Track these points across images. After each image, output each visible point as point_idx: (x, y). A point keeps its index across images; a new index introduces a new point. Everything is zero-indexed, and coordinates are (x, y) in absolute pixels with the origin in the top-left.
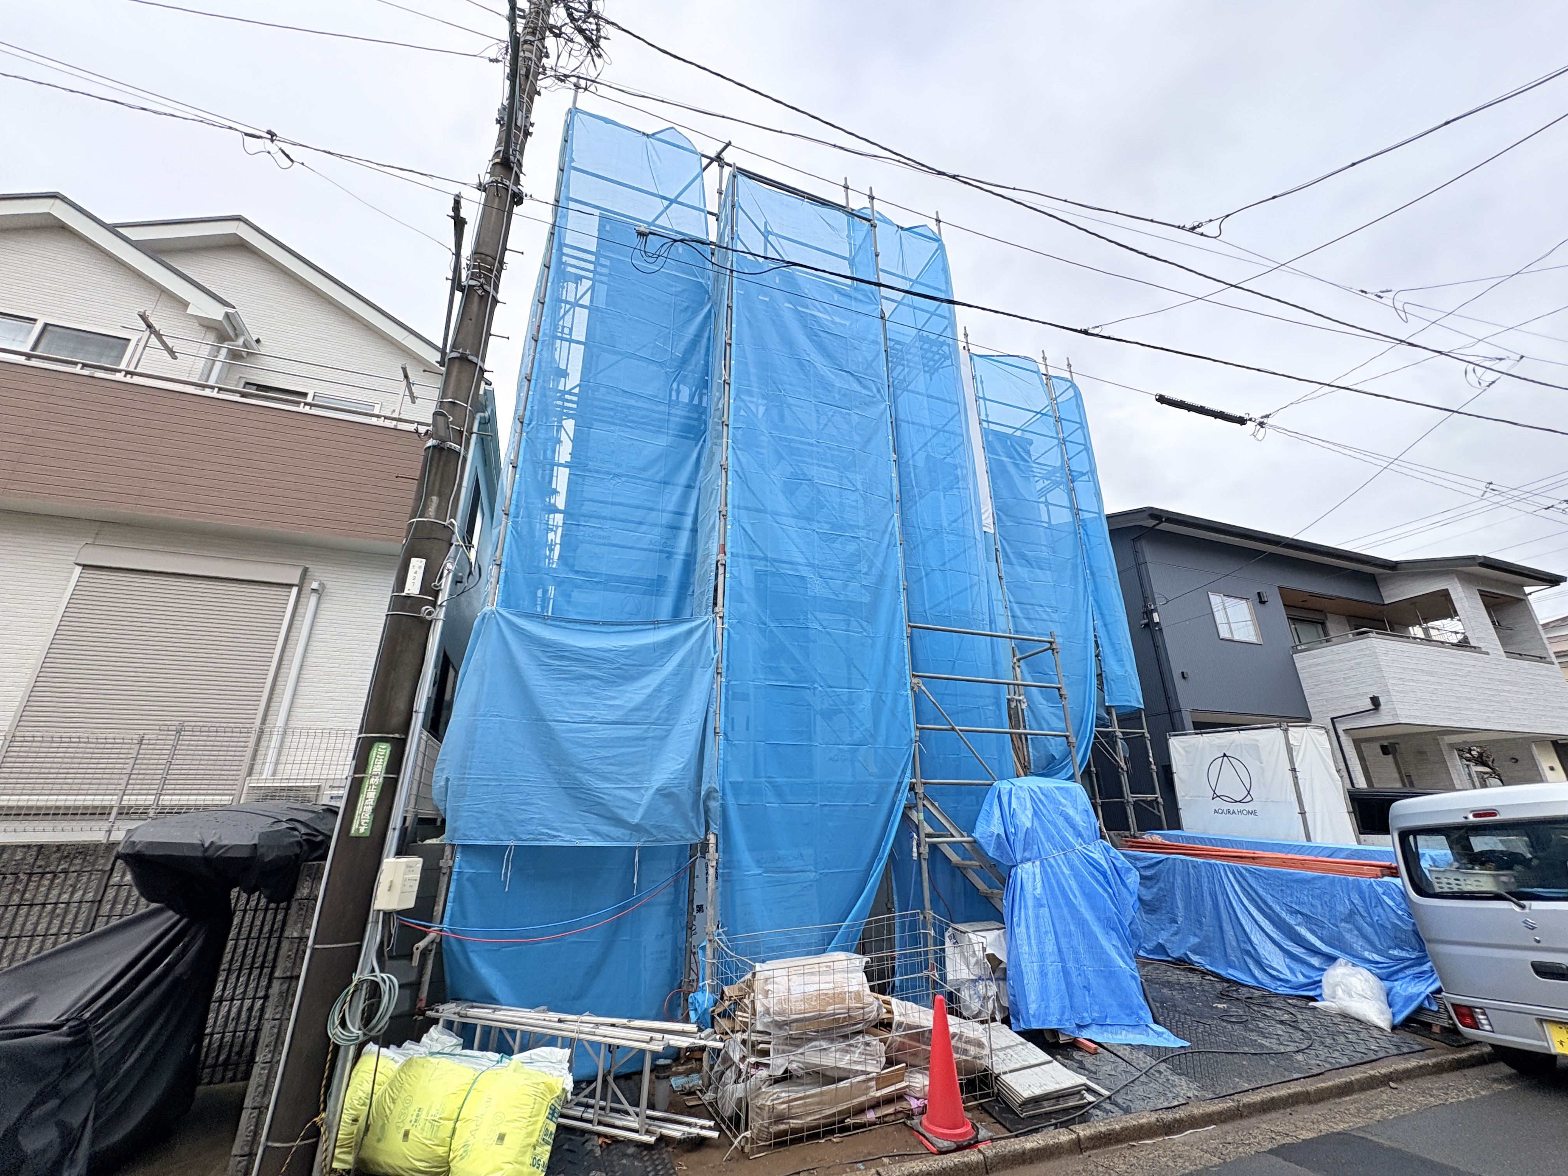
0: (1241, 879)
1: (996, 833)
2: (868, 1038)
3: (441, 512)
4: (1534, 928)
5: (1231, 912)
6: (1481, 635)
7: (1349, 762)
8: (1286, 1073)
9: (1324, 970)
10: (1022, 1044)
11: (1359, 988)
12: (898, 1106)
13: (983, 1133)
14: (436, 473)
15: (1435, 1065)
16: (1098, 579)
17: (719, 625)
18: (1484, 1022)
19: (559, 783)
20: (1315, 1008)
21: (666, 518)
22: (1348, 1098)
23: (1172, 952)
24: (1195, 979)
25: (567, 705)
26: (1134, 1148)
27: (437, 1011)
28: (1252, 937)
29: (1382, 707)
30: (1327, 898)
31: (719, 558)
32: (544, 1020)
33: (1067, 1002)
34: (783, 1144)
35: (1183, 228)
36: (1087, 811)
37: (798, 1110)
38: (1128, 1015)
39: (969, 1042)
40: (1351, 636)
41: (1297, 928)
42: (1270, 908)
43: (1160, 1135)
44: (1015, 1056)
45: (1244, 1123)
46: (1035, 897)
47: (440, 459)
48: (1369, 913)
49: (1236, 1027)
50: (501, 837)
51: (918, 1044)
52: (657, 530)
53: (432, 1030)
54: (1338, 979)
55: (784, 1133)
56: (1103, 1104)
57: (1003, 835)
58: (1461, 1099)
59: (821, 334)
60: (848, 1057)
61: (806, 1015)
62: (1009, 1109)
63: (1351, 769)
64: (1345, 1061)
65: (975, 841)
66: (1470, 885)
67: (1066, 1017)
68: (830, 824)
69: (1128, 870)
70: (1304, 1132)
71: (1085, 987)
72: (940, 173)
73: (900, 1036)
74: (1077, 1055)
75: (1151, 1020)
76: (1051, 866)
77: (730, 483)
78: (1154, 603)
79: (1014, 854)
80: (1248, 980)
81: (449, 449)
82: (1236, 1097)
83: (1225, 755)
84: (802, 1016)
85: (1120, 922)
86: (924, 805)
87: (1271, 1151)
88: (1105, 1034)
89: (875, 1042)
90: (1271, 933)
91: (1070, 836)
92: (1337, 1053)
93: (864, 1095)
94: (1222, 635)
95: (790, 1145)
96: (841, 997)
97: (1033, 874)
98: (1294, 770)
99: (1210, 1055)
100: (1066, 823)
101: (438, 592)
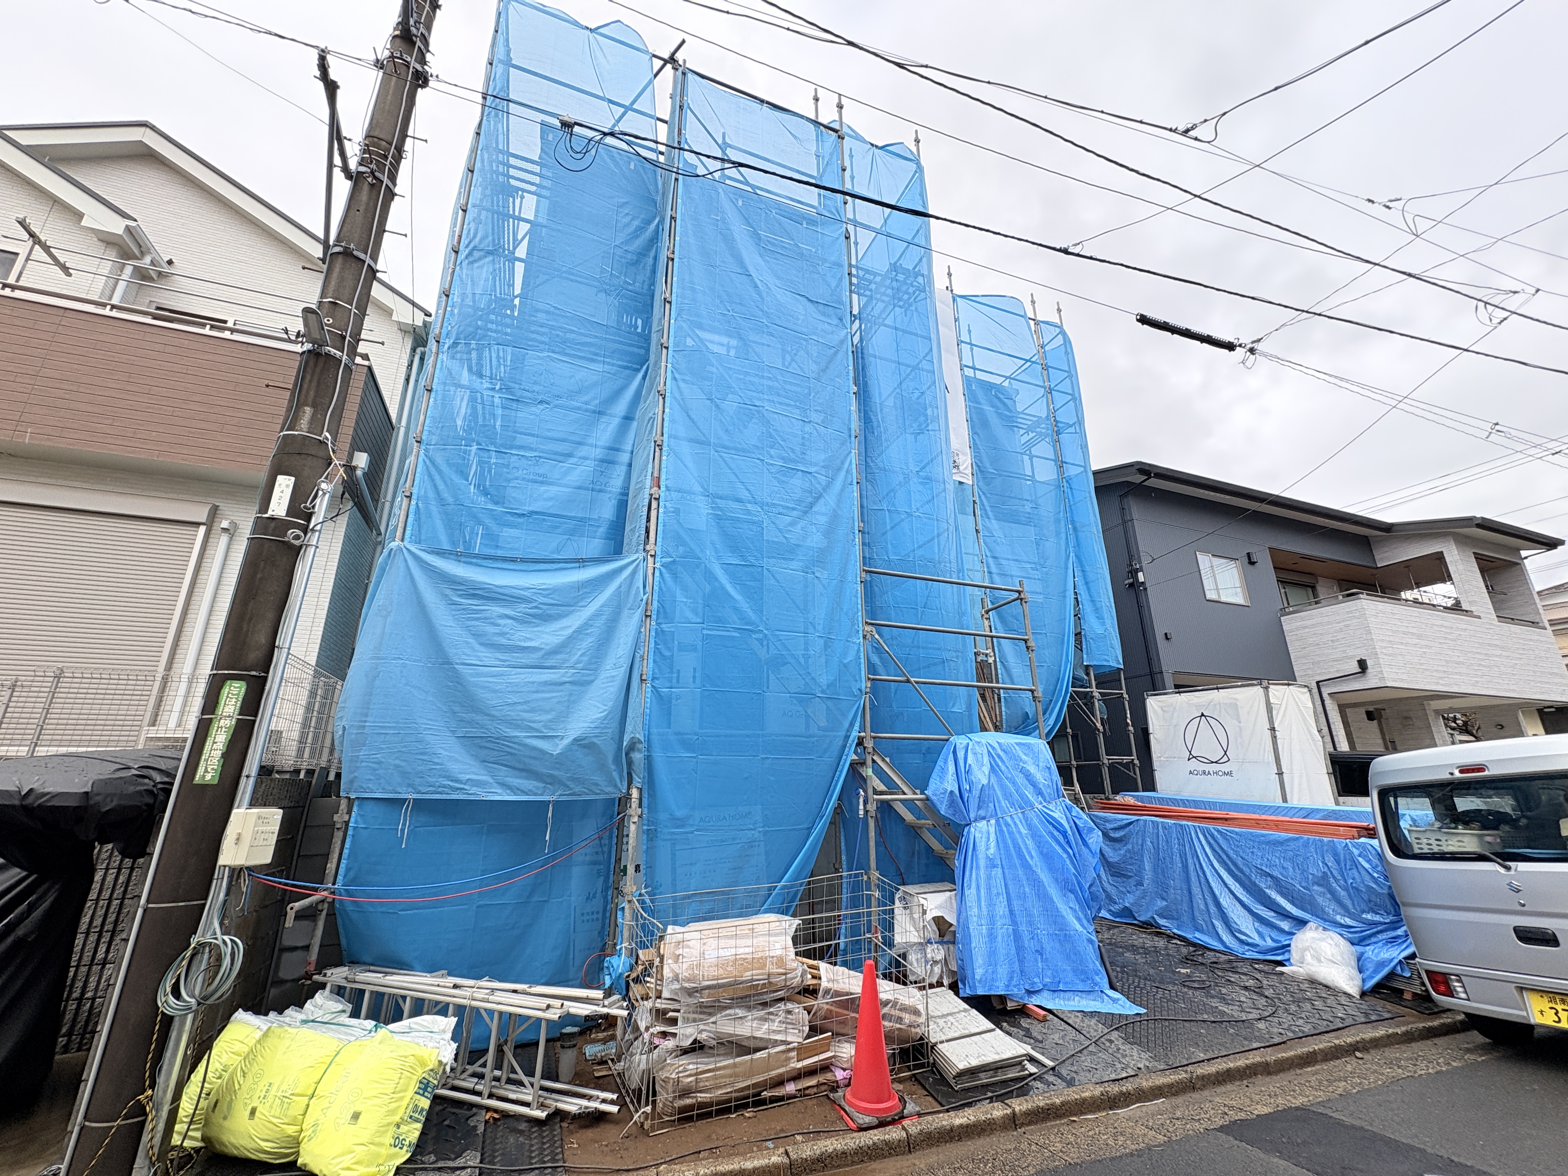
0: (1212, 841)
1: (949, 790)
2: (790, 1006)
3: (316, 424)
4: (1519, 891)
5: (1201, 875)
6: (1475, 598)
7: (1332, 727)
8: (1246, 1043)
9: (1295, 934)
10: (965, 1011)
11: (1329, 953)
12: (821, 1078)
13: (911, 1107)
14: (311, 381)
15: (1406, 1033)
16: (1081, 535)
17: (651, 565)
18: (1459, 989)
20: (1282, 973)
21: (598, 453)
22: (1309, 1069)
23: (1139, 916)
24: (1161, 943)
25: (477, 647)
26: (1075, 1125)
27: (325, 975)
28: (1221, 900)
29: (1370, 670)
30: (1299, 860)
31: (653, 491)
32: (438, 986)
33: (1016, 966)
34: (690, 1119)
36: (1049, 768)
37: (707, 1084)
38: (1082, 981)
39: (904, 1009)
40: (1341, 597)
41: (1267, 891)
42: (1239, 869)
43: (1104, 1109)
44: (956, 1024)
45: (1196, 1095)
46: (987, 857)
47: (316, 365)
48: (1343, 876)
49: (1197, 993)
50: (400, 790)
51: (846, 1012)
52: (589, 465)
53: (317, 995)
54: (1307, 944)
55: (691, 1108)
56: (1046, 1076)
57: (957, 792)
58: (1430, 1071)
60: (766, 1026)
61: (720, 981)
62: (943, 1080)
63: (1334, 733)
64: (1309, 1029)
65: (928, 799)
66: (1452, 845)
67: (1014, 983)
68: (772, 778)
69: (1091, 830)
70: (1259, 1107)
71: (1037, 951)
73: (827, 1003)
74: (1025, 1022)
75: (1107, 985)
76: (1007, 825)
77: (667, 410)
78: (1140, 563)
79: (968, 812)
80: (1215, 944)
81: (328, 355)
82: (1189, 1068)
83: (1203, 715)
84: (715, 982)
85: (1079, 883)
86: (874, 761)
87: (1222, 1129)
88: (1057, 1000)
89: (798, 1010)
90: (1241, 897)
91: (1030, 794)
92: (1301, 1021)
93: (783, 1066)
94: (1208, 597)
95: (697, 1120)
96: (761, 962)
97: (988, 833)
98: (1273, 729)
99: (1166, 1023)
100: (1026, 781)
101: (311, 515)
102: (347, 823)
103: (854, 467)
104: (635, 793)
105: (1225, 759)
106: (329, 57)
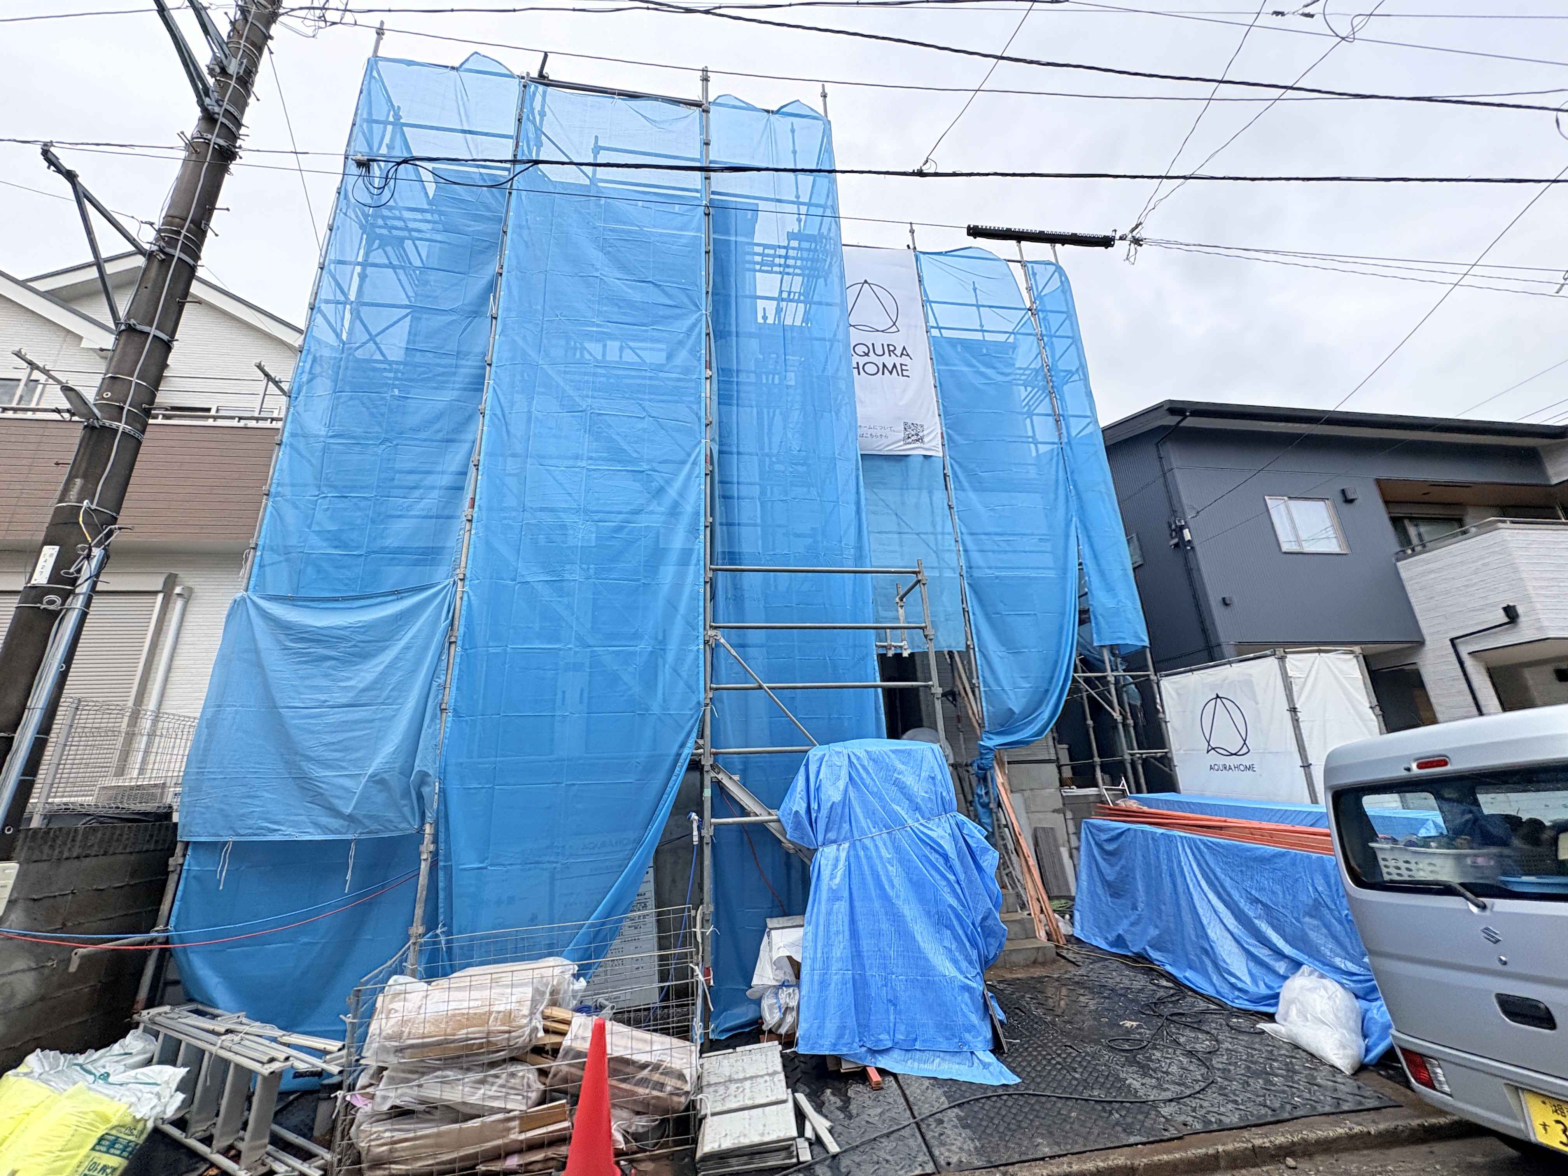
0: (1199, 857)
2: (517, 1068)
3: (86, 494)
5: (1189, 898)
9: (1285, 978)
10: (774, 1073)
11: (1318, 1009)
12: (550, 1153)
14: (84, 454)
16: (1085, 495)
17: (460, 589)
18: (1442, 1079)
19: (290, 773)
20: (1263, 1032)
21: (446, 480)
23: (1132, 946)
24: (1139, 983)
25: (301, 689)
27: (144, 1015)
28: (1209, 931)
29: (1522, 619)
30: (1289, 883)
31: (467, 513)
33: (852, 1022)
37: (403, 1154)
38: (947, 1039)
39: (668, 1072)
41: (1256, 921)
42: (1229, 895)
46: (830, 888)
47: (90, 438)
48: (1335, 904)
49: (1117, 1057)
50: (222, 833)
53: (129, 1034)
54: (1294, 995)
56: (817, 1167)
57: (803, 812)
60: (482, 1091)
61: (424, 1040)
62: (690, 1163)
66: (1424, 872)
67: (844, 1041)
68: (579, 806)
69: (985, 851)
71: (890, 1001)
73: (569, 1065)
74: (855, 1090)
75: (986, 1048)
76: (865, 848)
77: (485, 428)
78: (1185, 518)
79: (815, 836)
81: (103, 427)
83: (1218, 696)
84: (420, 1041)
88: (910, 1062)
89: (527, 1073)
90: (1231, 927)
91: (901, 810)
92: (1230, 1106)
93: (499, 1138)
94: (1285, 548)
96: (483, 1019)
97: (837, 860)
98: (1293, 710)
99: (1033, 1100)
100: (899, 795)
101: (76, 579)
102: (182, 865)
103: (703, 457)
104: (428, 829)
105: (1245, 750)
106: (52, 149)
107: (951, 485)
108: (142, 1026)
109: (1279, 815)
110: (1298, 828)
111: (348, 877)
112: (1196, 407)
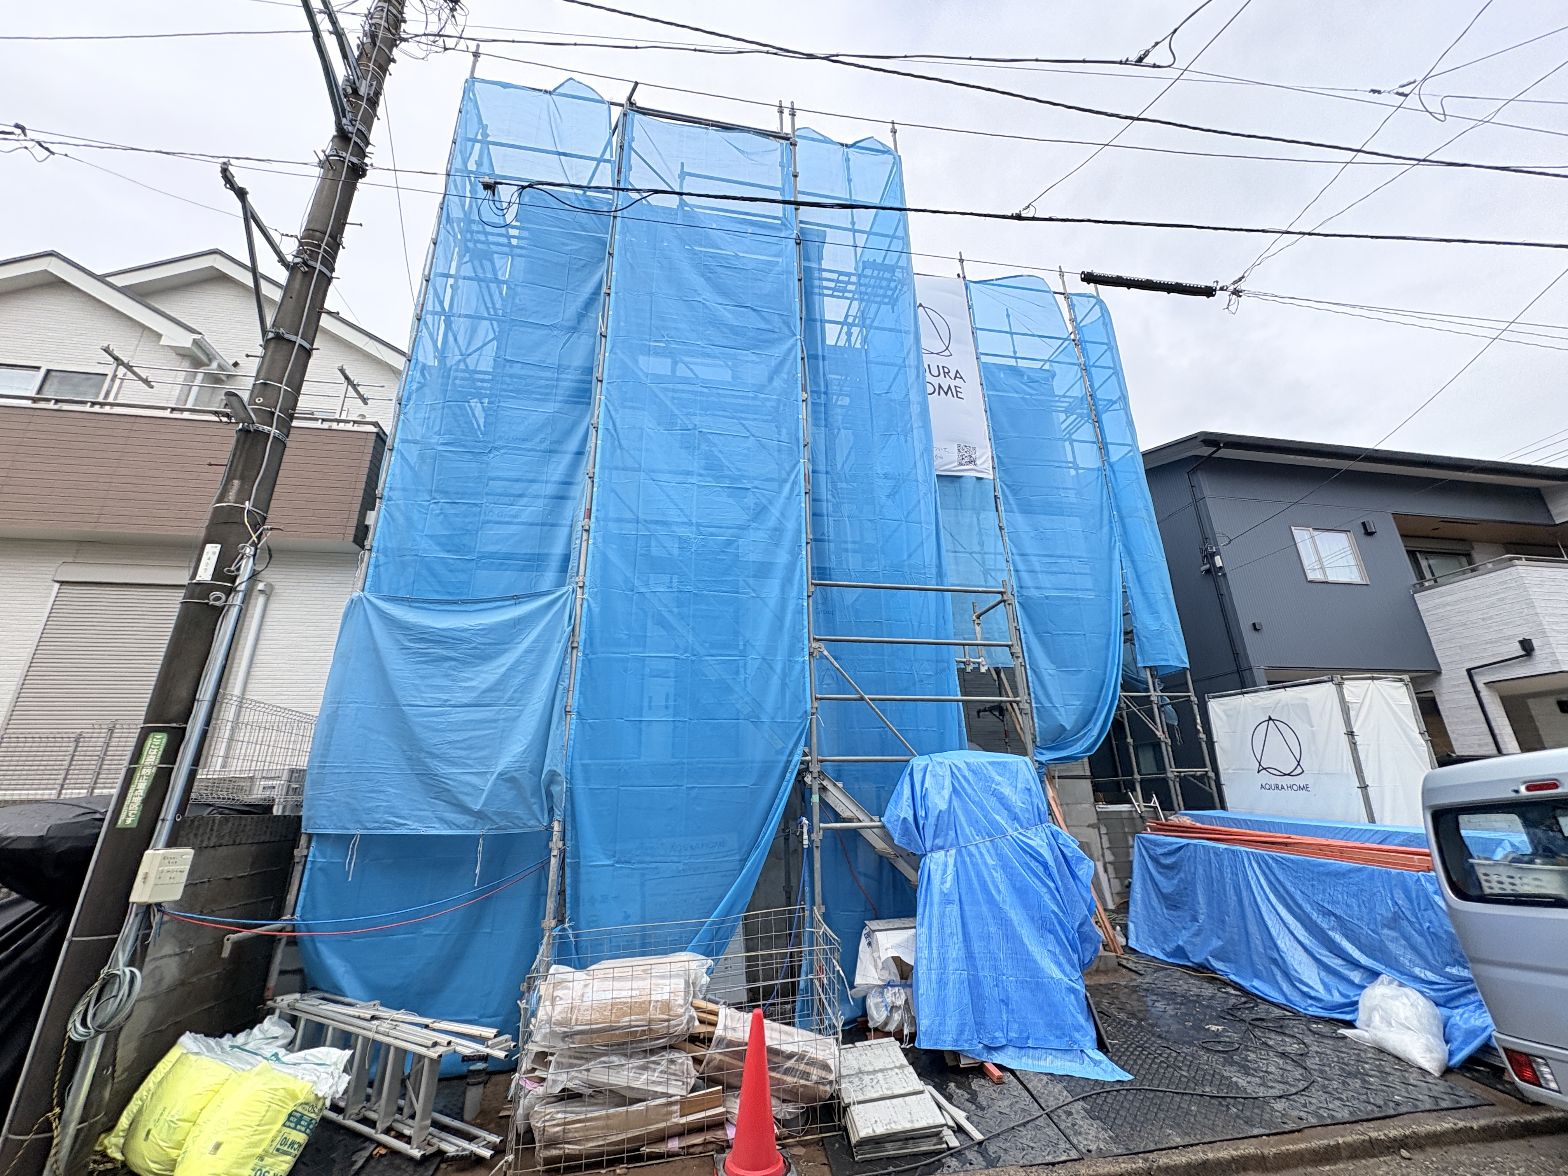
0: (1267, 871)
1: (902, 816)
2: (675, 1055)
3: (243, 495)
5: (1255, 909)
7: (1493, 724)
8: (1246, 1127)
9: (1363, 987)
10: (902, 1067)
12: (709, 1136)
14: (240, 457)
15: (1483, 1129)
16: (1128, 521)
17: (579, 596)
18: (1549, 1077)
19: (412, 770)
20: (1345, 1037)
21: (550, 489)
23: (1194, 956)
24: (1208, 991)
25: (423, 688)
27: (277, 1001)
28: (1279, 942)
29: (1537, 652)
30: (1365, 896)
31: (585, 524)
32: (361, 1016)
33: (969, 1018)
34: (556, 1171)
35: (1126, 62)
36: (1029, 790)
37: (576, 1135)
38: (1057, 1037)
39: (812, 1063)
41: (1330, 933)
42: (1300, 907)
46: (942, 892)
47: (247, 442)
48: (1417, 918)
49: (1214, 1058)
50: (349, 826)
52: (541, 502)
53: (266, 1020)
54: (1376, 1002)
55: (557, 1159)
56: (967, 1152)
57: (911, 819)
59: (720, 270)
60: (645, 1077)
61: (594, 1026)
62: (849, 1148)
63: (1496, 731)
64: (1344, 1114)
65: (883, 827)
66: (1528, 885)
67: (965, 1037)
68: (699, 809)
69: (1081, 860)
71: (1001, 1001)
72: (811, 56)
73: (721, 1054)
74: (976, 1084)
75: (1093, 1046)
76: (971, 855)
77: (599, 442)
78: (1216, 545)
79: (923, 842)
81: (257, 431)
82: (1151, 1156)
83: (1270, 719)
84: (588, 1027)
88: (1024, 1059)
89: (683, 1059)
90: (1302, 939)
91: (1001, 819)
92: (1338, 1103)
93: (663, 1121)
94: (1311, 576)
95: (564, 1173)
96: (644, 1007)
97: (946, 865)
98: (1351, 734)
99: (1151, 1095)
100: (998, 805)
101: (236, 577)
102: (306, 857)
103: (802, 477)
104: (556, 826)
105: (1299, 770)
107: (1001, 508)
108: (277, 1012)
109: (1343, 833)
110: (1367, 845)
111: (477, 871)
112: (1229, 440)
